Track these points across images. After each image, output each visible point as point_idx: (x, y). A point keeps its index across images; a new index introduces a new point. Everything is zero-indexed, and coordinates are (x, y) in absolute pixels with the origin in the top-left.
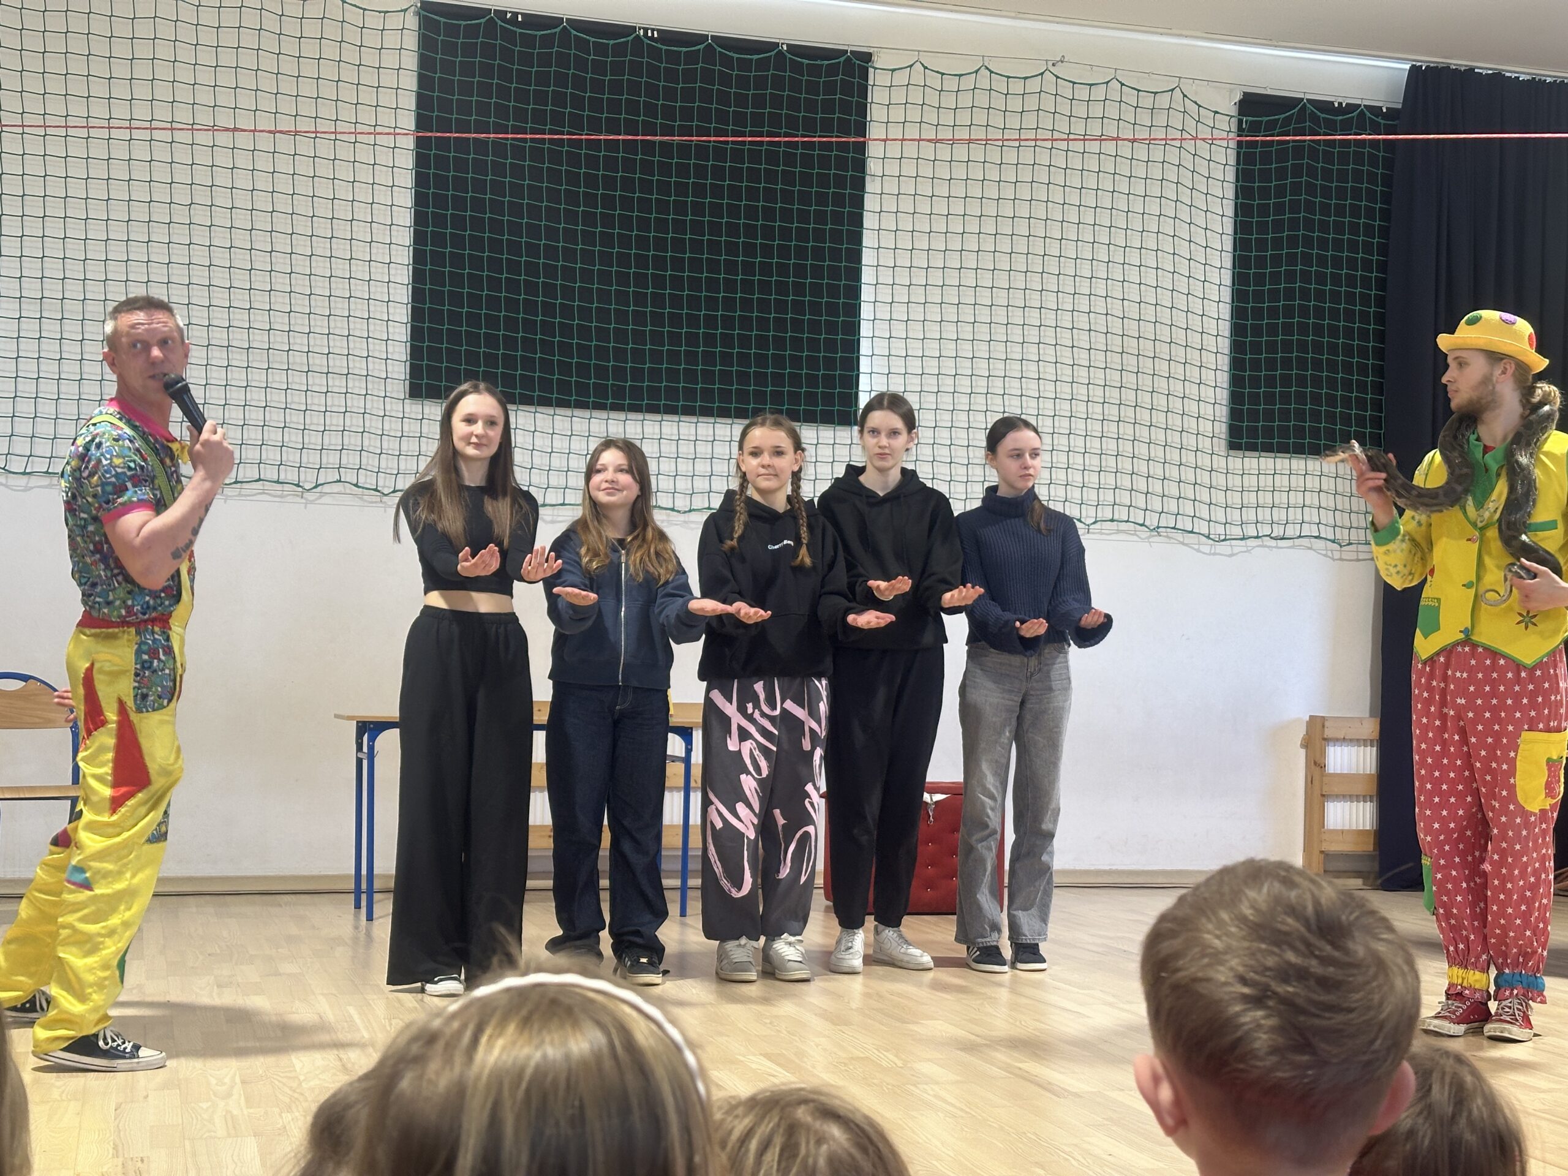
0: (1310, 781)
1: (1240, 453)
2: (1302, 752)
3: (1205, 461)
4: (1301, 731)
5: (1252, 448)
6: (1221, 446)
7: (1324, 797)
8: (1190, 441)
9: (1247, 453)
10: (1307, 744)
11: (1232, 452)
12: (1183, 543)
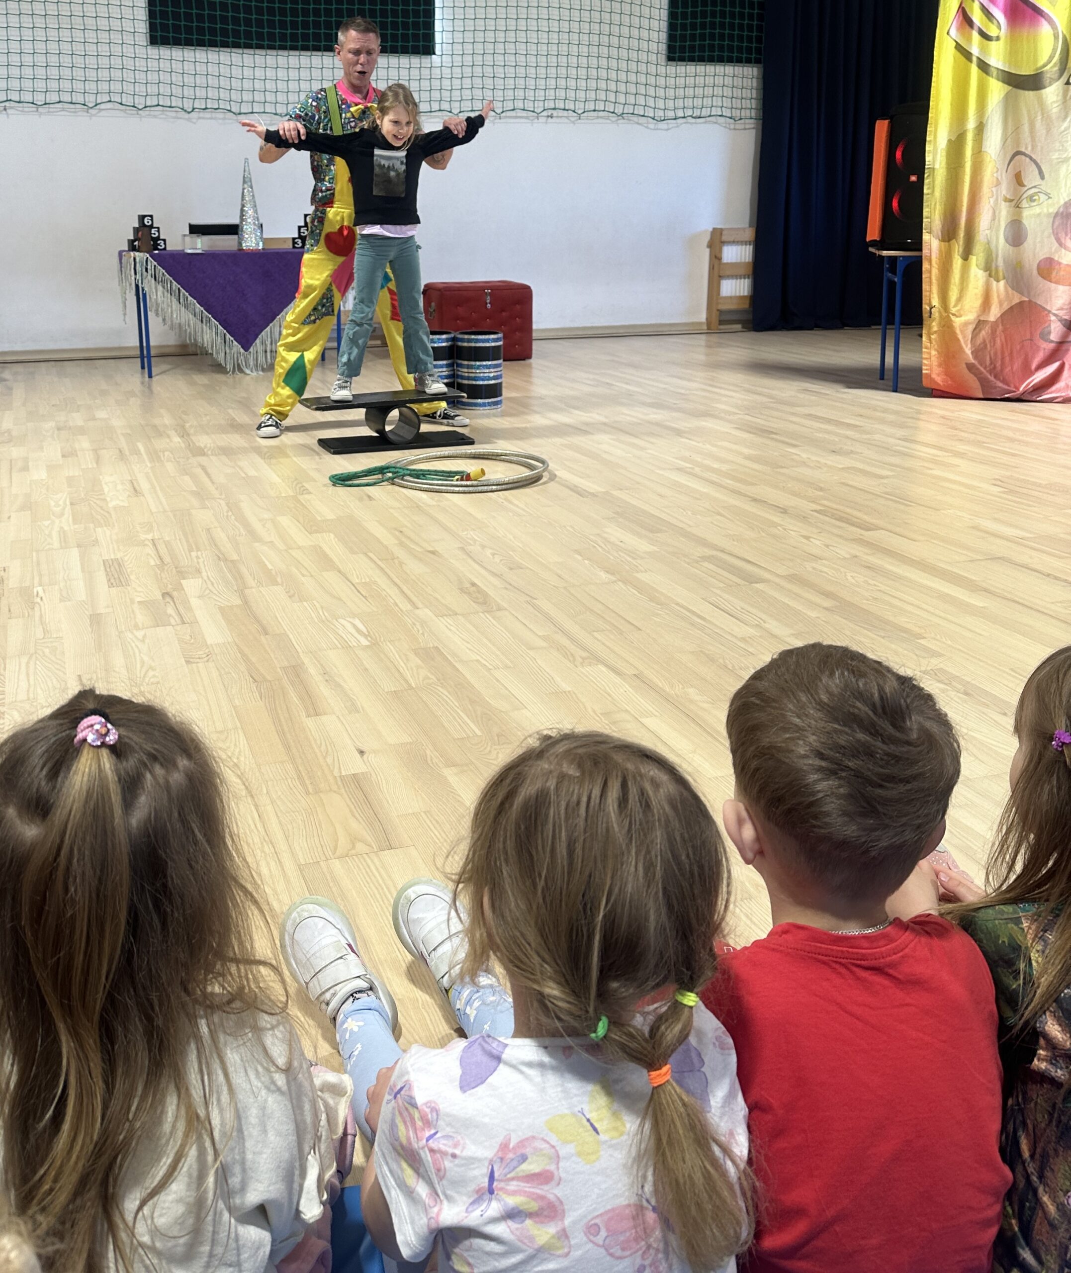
0: (712, 268)
1: (674, 63)
2: (708, 250)
3: (652, 69)
4: (707, 238)
5: (682, 59)
6: (662, 58)
7: (721, 277)
8: (643, 57)
9: (679, 63)
10: (710, 245)
11: (670, 63)
12: (638, 123)
